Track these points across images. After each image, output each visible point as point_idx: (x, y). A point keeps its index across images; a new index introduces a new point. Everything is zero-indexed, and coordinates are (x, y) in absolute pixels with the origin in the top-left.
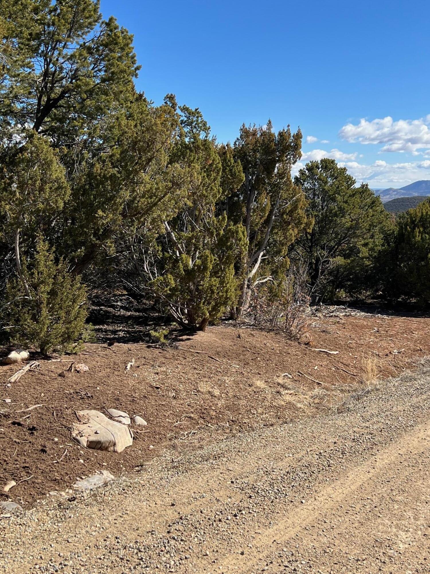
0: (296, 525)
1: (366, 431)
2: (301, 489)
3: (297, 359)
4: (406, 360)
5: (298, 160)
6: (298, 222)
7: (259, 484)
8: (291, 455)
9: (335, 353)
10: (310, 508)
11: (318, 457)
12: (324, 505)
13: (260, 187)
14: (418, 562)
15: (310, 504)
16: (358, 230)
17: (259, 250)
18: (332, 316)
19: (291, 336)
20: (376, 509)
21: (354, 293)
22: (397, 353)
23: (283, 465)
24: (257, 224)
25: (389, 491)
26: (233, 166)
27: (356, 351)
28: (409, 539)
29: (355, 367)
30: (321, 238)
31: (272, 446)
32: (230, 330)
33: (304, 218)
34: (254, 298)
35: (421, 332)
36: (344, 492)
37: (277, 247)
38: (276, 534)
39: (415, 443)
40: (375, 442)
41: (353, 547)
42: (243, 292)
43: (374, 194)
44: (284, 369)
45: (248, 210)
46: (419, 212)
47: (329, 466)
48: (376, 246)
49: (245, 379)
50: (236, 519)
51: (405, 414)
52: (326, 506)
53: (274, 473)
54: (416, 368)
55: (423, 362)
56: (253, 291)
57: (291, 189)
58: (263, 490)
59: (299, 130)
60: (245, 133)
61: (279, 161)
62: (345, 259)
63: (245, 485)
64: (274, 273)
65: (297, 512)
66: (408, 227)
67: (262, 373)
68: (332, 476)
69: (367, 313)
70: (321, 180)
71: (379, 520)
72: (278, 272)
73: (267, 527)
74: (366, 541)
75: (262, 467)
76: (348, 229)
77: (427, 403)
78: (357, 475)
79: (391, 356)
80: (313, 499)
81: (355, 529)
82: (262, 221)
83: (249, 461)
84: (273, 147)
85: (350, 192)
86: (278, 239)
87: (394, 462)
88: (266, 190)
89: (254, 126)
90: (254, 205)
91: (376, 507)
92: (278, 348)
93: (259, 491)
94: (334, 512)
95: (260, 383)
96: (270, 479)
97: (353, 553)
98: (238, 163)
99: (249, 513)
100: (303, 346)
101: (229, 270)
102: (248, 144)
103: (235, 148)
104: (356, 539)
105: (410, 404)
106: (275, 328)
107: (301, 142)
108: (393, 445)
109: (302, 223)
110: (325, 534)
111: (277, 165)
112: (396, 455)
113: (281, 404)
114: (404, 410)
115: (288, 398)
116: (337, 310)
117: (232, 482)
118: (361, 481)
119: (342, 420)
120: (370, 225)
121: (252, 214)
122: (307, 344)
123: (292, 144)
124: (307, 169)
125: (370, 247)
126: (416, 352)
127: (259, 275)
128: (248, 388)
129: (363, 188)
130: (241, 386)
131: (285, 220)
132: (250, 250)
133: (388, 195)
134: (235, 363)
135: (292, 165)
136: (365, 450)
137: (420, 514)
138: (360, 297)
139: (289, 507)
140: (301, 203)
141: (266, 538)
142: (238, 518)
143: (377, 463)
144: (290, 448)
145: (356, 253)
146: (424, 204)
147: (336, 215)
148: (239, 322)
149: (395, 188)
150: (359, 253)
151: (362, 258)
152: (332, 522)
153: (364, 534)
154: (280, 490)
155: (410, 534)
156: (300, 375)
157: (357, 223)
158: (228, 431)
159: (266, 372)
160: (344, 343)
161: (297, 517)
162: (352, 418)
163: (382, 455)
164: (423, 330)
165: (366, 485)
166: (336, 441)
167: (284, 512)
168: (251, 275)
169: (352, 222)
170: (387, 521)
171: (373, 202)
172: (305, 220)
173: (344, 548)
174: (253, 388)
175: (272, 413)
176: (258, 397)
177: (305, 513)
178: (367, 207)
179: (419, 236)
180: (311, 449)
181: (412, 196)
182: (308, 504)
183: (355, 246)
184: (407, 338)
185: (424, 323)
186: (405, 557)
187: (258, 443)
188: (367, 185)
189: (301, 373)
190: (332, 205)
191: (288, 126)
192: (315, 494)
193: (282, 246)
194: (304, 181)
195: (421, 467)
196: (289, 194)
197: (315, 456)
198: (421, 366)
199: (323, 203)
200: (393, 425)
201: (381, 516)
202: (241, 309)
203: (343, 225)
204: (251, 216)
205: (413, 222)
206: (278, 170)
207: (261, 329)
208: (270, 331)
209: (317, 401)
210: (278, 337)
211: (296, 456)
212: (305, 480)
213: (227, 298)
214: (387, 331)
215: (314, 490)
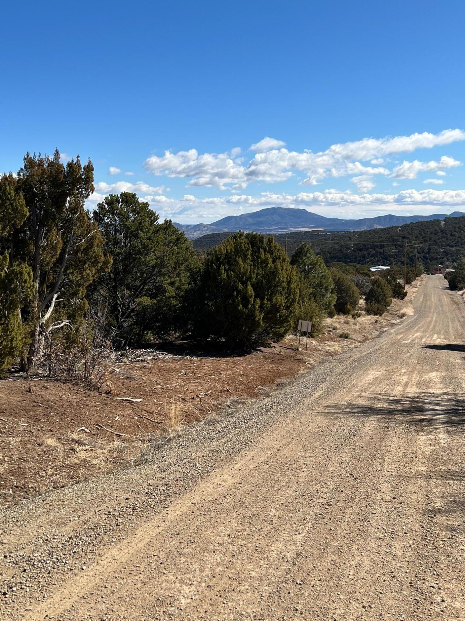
0: (73, 595)
1: (161, 483)
2: (83, 554)
3: (96, 410)
4: (213, 403)
5: (90, 194)
6: (95, 261)
7: (36, 555)
8: (76, 518)
9: (139, 400)
10: (91, 574)
11: (106, 516)
12: (106, 569)
13: (50, 223)
14: (198, 617)
15: (92, 570)
16: (164, 268)
17: (52, 292)
18: (138, 361)
19: (91, 386)
20: (162, 565)
21: (163, 335)
22: (203, 396)
23: (67, 530)
24: (48, 263)
25: (178, 544)
26: (14, 200)
27: (161, 397)
28: (192, 593)
29: (160, 414)
30: (125, 277)
31: (57, 510)
32: (20, 384)
33: (101, 256)
34: (49, 346)
35: (229, 372)
36: (130, 552)
37: (73, 288)
38: (50, 608)
39: (210, 490)
40: (170, 494)
41: (133, 610)
42: (34, 340)
43: (178, 231)
44: (81, 422)
45: (37, 248)
46: (224, 249)
47: (117, 525)
48: (183, 284)
49: (34, 438)
50: (5, 597)
51: (203, 460)
52: (109, 570)
53: (55, 541)
54: (222, 410)
55: (229, 403)
56: (47, 338)
57: (85, 226)
58: (40, 561)
59: (90, 161)
60: (30, 163)
61: (69, 195)
62: (151, 299)
63: (20, 558)
64: (71, 317)
65: (76, 581)
66: (213, 265)
67: (54, 429)
68: (119, 536)
69: (176, 355)
70: (122, 215)
71: (164, 577)
72: (75, 316)
73: (41, 602)
74: (147, 601)
75: (42, 535)
76: (154, 267)
77: (226, 446)
78: (146, 531)
79: (198, 399)
80: (96, 564)
81: (136, 590)
82: (54, 260)
83: (27, 530)
84: (62, 179)
85: (153, 228)
86: (74, 279)
87: (186, 512)
88: (57, 226)
89: (40, 156)
90: (43, 243)
91: (161, 563)
92: (75, 400)
93: (35, 563)
94: (116, 575)
95: (51, 442)
96: (50, 548)
97: (132, 617)
98: (20, 196)
99: (21, 588)
100: (104, 396)
101: (13, 316)
102: (34, 175)
103: (20, 180)
104: (137, 601)
105: (209, 449)
106: (72, 378)
107: (92, 174)
108: (188, 494)
109: (98, 263)
110: (104, 600)
111: (68, 199)
112: (189, 505)
113: (74, 463)
114: (203, 456)
115: (83, 455)
116: (145, 354)
117: (5, 557)
118: (149, 537)
119: (137, 473)
120: (175, 263)
121: (41, 252)
122: (109, 393)
123: (83, 177)
124: (106, 203)
125: (176, 285)
126: (223, 393)
127: (54, 320)
128: (37, 448)
129: (167, 224)
130: (29, 446)
131: (79, 258)
132: (40, 292)
133: (198, 230)
134: (23, 421)
135: (85, 200)
136: (157, 503)
137: (206, 564)
138: (170, 338)
139: (67, 577)
140: (97, 240)
141: (37, 614)
142: (7, 596)
143: (169, 516)
144: (76, 511)
145: (162, 293)
146: (228, 241)
147: (139, 252)
148: (31, 374)
149: (206, 223)
150: (166, 293)
151: (169, 298)
152: (113, 585)
153: (146, 594)
154: (59, 558)
155: (193, 587)
156: (100, 428)
157: (162, 261)
158: (10, 499)
159: (60, 428)
160: (149, 389)
161: (75, 586)
162: (148, 470)
163: (175, 506)
164: (231, 370)
165: (154, 541)
166: (129, 497)
167: (61, 582)
168: (44, 320)
169: (156, 259)
170: (171, 577)
171: (178, 239)
172: (102, 259)
173: (123, 613)
174: (43, 447)
175: (63, 473)
176: (48, 457)
177: (84, 580)
178: (172, 244)
179: (224, 274)
180: (100, 509)
181: (222, 232)
182: (89, 570)
183: (161, 286)
184: (215, 379)
185: (232, 362)
186: (186, 613)
187: (41, 510)
188: (170, 221)
189: (100, 426)
190: (136, 242)
191: (78, 157)
192: (98, 557)
193: (79, 287)
194: (104, 216)
195: (213, 514)
196: (84, 230)
197: (103, 516)
198: (227, 408)
199: (125, 240)
200: (189, 473)
201: (165, 572)
202: (32, 359)
203: (146, 264)
204: (41, 255)
205: (218, 259)
206: (70, 205)
207: (56, 380)
208: (66, 381)
209: (115, 455)
210: (76, 387)
211: (82, 518)
212: (89, 543)
213: (12, 348)
214: (195, 374)
215: (97, 554)
